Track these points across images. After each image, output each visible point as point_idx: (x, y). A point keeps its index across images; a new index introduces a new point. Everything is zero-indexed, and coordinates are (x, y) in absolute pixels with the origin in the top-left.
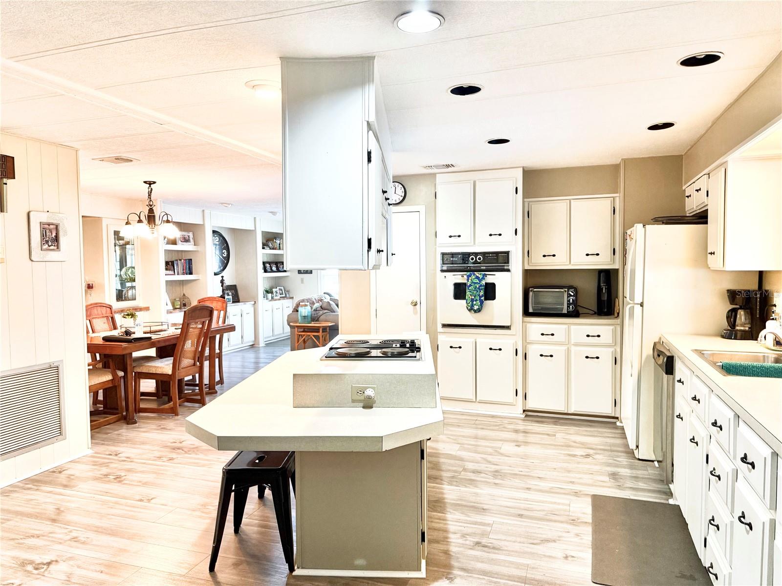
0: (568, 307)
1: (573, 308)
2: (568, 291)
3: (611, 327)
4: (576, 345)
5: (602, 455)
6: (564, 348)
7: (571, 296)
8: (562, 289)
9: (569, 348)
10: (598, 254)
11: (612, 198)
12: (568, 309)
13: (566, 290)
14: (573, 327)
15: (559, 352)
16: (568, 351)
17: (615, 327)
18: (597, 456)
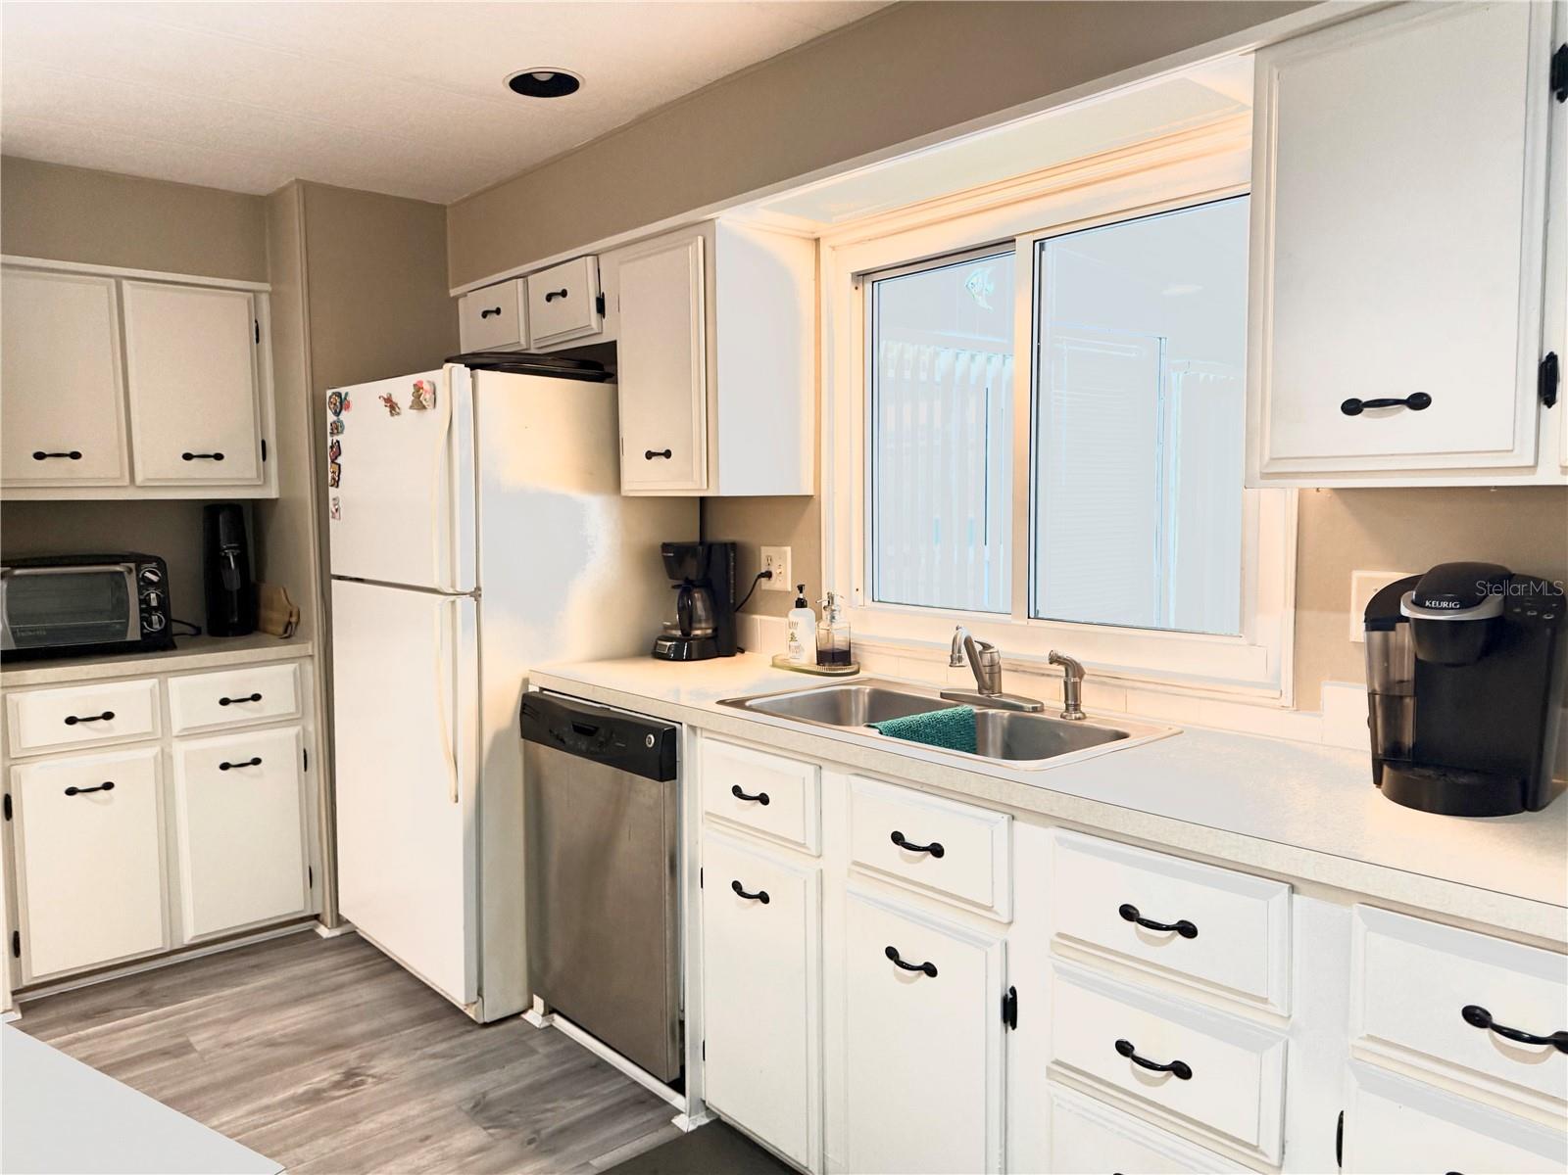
0: (142, 619)
1: (160, 621)
2: (138, 570)
3: (290, 667)
4: (191, 734)
5: (386, 1055)
6: (150, 752)
7: (151, 583)
8: (116, 563)
9: (167, 750)
10: (219, 457)
11: (251, 295)
12: (143, 627)
13: (132, 565)
14: (174, 682)
15: (132, 768)
16: (165, 761)
17: (300, 665)
18: (380, 1066)
